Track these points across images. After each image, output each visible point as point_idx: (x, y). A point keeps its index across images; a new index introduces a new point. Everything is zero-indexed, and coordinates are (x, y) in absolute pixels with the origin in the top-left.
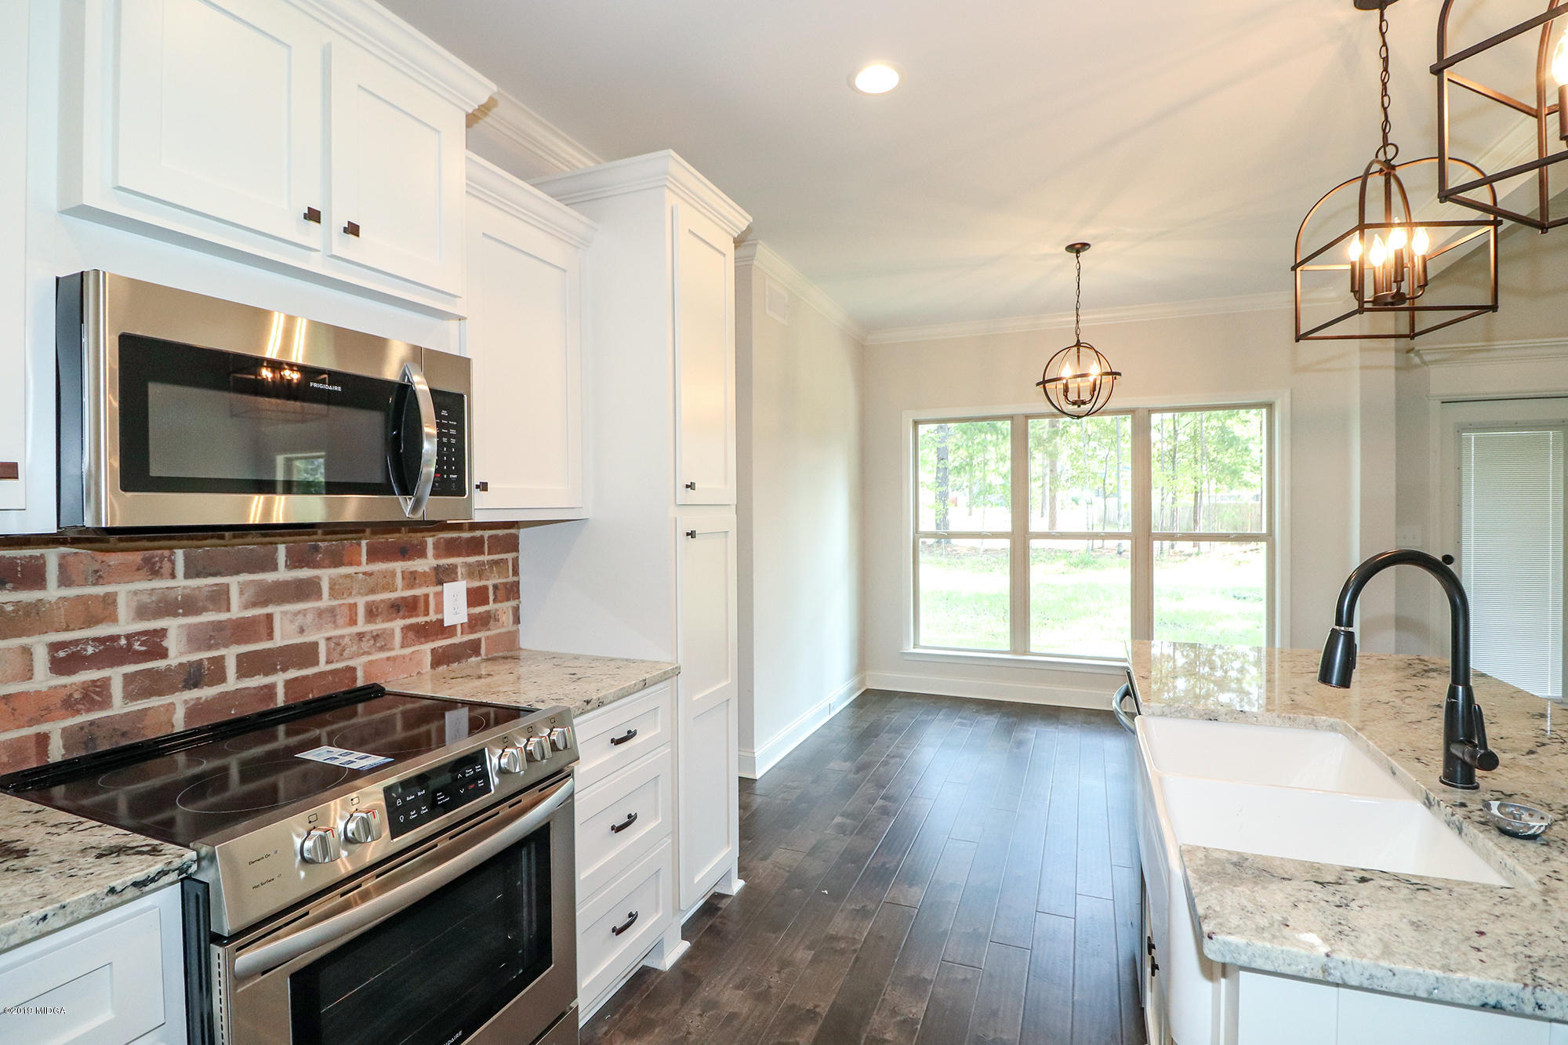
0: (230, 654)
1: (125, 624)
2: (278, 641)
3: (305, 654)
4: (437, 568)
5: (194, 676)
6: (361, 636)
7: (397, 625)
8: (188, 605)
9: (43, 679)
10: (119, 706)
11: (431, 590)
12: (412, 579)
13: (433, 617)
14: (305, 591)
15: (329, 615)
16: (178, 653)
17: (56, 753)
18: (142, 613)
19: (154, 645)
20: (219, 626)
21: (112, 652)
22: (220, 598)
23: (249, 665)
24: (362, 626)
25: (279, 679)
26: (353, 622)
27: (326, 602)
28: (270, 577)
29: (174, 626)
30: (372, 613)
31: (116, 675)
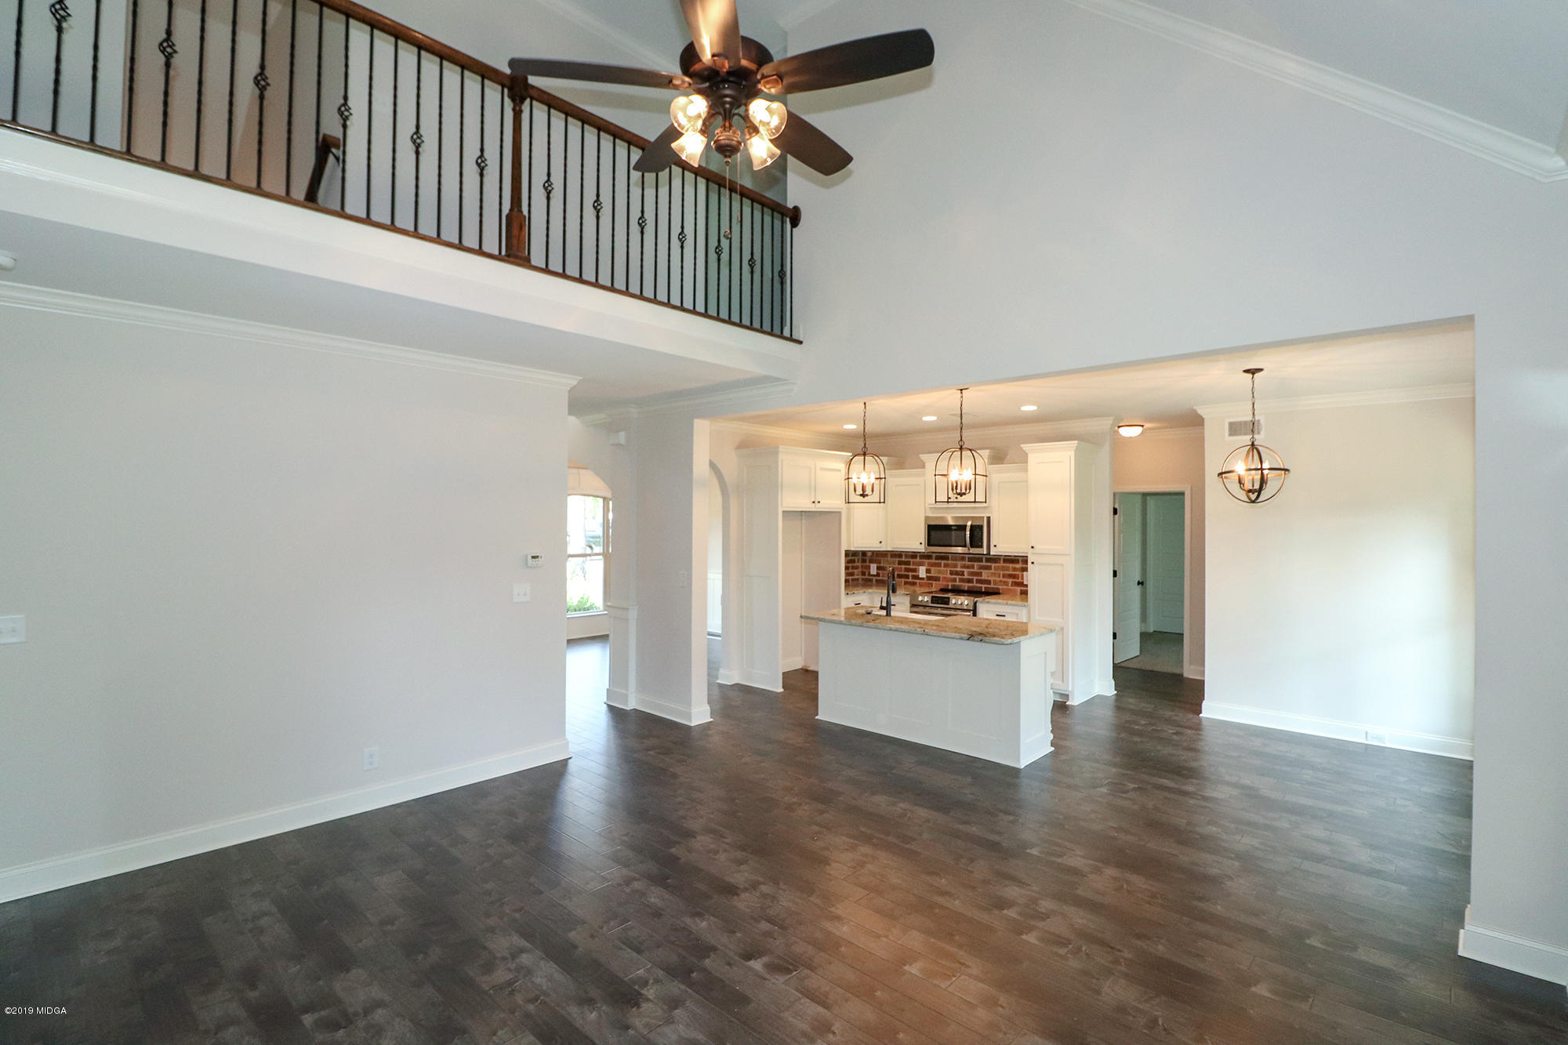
0: (975, 578)
1: (959, 569)
2: (983, 578)
3: (989, 582)
4: (1022, 568)
5: (970, 581)
6: (1000, 581)
7: (1010, 581)
8: (968, 567)
9: (949, 576)
10: (957, 583)
11: (1020, 573)
12: (1015, 569)
13: (1020, 580)
14: (989, 568)
15: (993, 574)
16: (966, 576)
17: (950, 587)
18: (962, 567)
19: (962, 574)
20: (973, 572)
21: (957, 573)
22: (973, 567)
23: (978, 581)
24: (1001, 579)
25: (983, 586)
26: (999, 577)
27: (993, 571)
28: (982, 564)
29: (966, 570)
30: (1004, 576)
31: (958, 577)
